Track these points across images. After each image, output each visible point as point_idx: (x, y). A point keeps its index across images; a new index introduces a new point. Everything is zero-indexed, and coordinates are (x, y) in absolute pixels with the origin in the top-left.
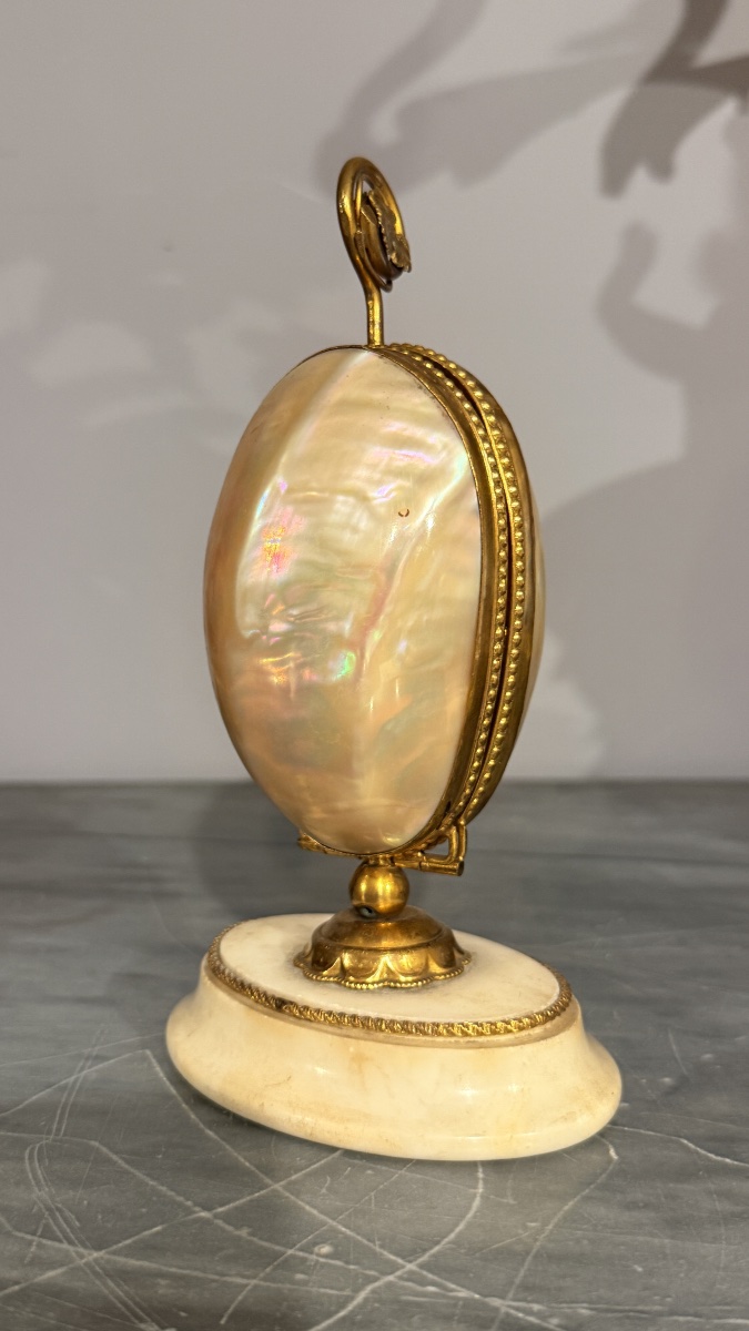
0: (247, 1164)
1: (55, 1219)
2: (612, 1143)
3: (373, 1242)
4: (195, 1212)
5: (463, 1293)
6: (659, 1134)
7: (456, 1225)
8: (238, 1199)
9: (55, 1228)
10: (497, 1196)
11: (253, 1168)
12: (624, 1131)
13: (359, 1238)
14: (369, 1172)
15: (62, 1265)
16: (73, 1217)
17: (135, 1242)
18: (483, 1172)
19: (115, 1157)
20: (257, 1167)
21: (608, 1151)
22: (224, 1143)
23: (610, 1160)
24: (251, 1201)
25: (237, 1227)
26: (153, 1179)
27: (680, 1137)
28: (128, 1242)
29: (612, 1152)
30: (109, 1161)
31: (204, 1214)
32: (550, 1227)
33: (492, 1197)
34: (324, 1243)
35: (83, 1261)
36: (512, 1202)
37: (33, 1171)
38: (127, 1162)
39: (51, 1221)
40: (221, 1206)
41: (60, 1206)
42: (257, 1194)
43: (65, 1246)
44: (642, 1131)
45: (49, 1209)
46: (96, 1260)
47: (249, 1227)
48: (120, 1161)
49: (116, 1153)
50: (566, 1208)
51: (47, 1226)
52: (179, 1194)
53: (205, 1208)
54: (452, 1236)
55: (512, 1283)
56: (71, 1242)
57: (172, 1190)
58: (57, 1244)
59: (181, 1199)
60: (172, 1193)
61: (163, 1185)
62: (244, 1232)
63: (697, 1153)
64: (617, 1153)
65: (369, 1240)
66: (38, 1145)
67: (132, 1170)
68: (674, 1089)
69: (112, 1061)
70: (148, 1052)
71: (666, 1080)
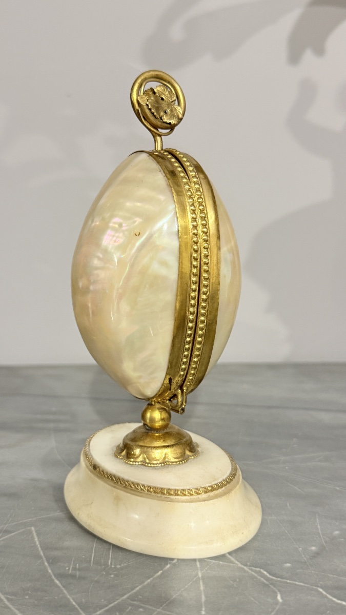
0: (74, 603)
2: (280, 591)
6: (306, 585)
11: (77, 606)
12: (287, 583)
14: (141, 610)
18: (205, 611)
19: (3, 597)
20: (79, 605)
21: (277, 596)
22: (63, 589)
23: (277, 603)
26: (21, 612)
27: (318, 587)
29: (279, 597)
38: (8, 600)
44: (297, 583)
48: (5, 600)
49: (4, 594)
63: (327, 598)
64: (282, 598)
67: (11, 606)
68: (317, 554)
69: (13, 534)
70: (33, 529)
71: (313, 548)
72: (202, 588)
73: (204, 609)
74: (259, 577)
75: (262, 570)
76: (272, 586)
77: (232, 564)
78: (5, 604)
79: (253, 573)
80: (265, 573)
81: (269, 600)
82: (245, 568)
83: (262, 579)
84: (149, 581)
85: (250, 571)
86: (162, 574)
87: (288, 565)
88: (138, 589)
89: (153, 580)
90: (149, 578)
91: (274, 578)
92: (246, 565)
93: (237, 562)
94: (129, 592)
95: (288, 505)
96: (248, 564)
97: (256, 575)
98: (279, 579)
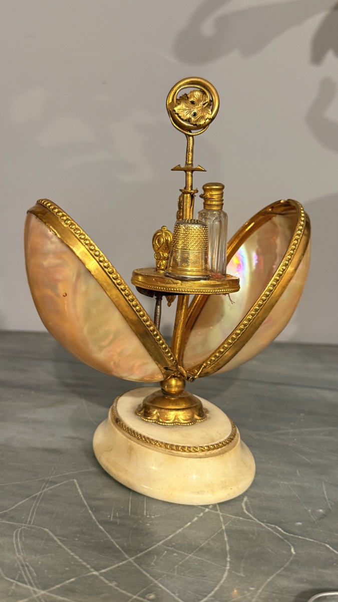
0: (117, 546)
1: (25, 571)
2: (293, 545)
3: (174, 594)
4: (91, 572)
6: (315, 541)
7: (215, 587)
8: (111, 566)
9: (24, 576)
10: (236, 571)
11: (120, 549)
12: (299, 538)
13: (168, 591)
14: (175, 554)
15: (26, 598)
16: (33, 570)
17: (61, 587)
18: (230, 558)
19: (55, 538)
20: (122, 548)
21: (291, 549)
22: (107, 534)
23: (291, 554)
24: (118, 567)
25: (111, 581)
26: (73, 552)
27: (326, 543)
28: (58, 586)
29: (293, 550)
30: (52, 540)
31: (95, 573)
32: (260, 591)
33: (233, 572)
34: (151, 593)
35: (36, 596)
36: (243, 575)
37: (17, 544)
38: (61, 541)
39: (23, 572)
40: (104, 569)
41: (27, 564)
42: (121, 564)
43: (29, 587)
44: (307, 539)
45: (23, 566)
46: (42, 595)
47: (116, 581)
48: (58, 541)
49: (56, 536)
50: (269, 580)
51: (21, 575)
52: (84, 561)
53: (97, 570)
54: (213, 593)
56: (31, 585)
57: (81, 558)
58: (24, 586)
59: (84, 563)
60: (81, 560)
61: (77, 555)
62: (113, 584)
63: (334, 553)
64: (295, 551)
65: (173, 593)
66: (20, 529)
67: (63, 546)
68: (324, 516)
69: (58, 485)
70: (75, 481)
71: (321, 510)
72: (226, 539)
73: (229, 556)
74: (275, 533)
75: (277, 527)
76: (286, 541)
77: (250, 520)
78: (58, 544)
79: (270, 529)
80: (280, 529)
81: (284, 552)
82: (262, 524)
83: (277, 534)
84: (180, 530)
85: (267, 527)
86: (190, 525)
87: (300, 524)
88: (171, 537)
89: (183, 530)
90: (180, 528)
91: (287, 534)
92: (263, 522)
93: (255, 519)
94: (164, 539)
95: (298, 472)
96: (265, 521)
97: (272, 530)
98: (292, 535)
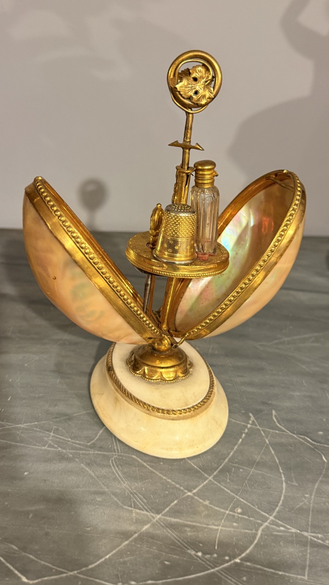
0: (196, 467)
1: (136, 499)
2: (323, 454)
3: (254, 506)
4: (186, 493)
5: (293, 530)
7: (281, 497)
8: (199, 486)
9: (138, 503)
10: (290, 481)
11: (199, 469)
12: (324, 447)
13: (249, 504)
14: (241, 470)
15: (148, 523)
16: (142, 497)
17: (170, 509)
18: (282, 469)
19: (145, 464)
20: (199, 468)
21: (322, 457)
23: (324, 462)
24: (204, 486)
25: (204, 500)
26: (165, 476)
28: (168, 509)
29: (324, 458)
30: (143, 466)
31: (189, 494)
32: (313, 497)
33: (289, 482)
34: (238, 507)
35: (155, 520)
36: (296, 484)
37: (117, 473)
39: (135, 499)
40: (194, 489)
41: (135, 491)
42: (205, 483)
43: (145, 512)
45: (131, 493)
46: (159, 519)
47: (208, 500)
48: (148, 466)
49: (145, 462)
50: (316, 487)
51: (134, 502)
52: (177, 483)
53: (190, 491)
54: (281, 502)
55: (308, 524)
56: (147, 511)
57: (173, 481)
58: (142, 512)
59: (178, 486)
60: (173, 483)
61: (169, 479)
62: (207, 503)
65: (253, 505)
66: (113, 458)
67: (154, 471)
72: (273, 452)
73: (280, 468)
74: (306, 443)
75: (306, 437)
76: (316, 450)
77: (284, 433)
78: (150, 470)
79: (301, 440)
80: (308, 439)
81: (318, 460)
82: (294, 435)
83: (308, 444)
84: (236, 447)
85: (298, 438)
86: (242, 442)
87: (321, 433)
88: (231, 454)
89: (238, 447)
90: (235, 445)
91: (315, 443)
92: (294, 434)
93: (288, 431)
94: (227, 457)
96: (295, 432)
97: (303, 441)
98: (319, 444)
